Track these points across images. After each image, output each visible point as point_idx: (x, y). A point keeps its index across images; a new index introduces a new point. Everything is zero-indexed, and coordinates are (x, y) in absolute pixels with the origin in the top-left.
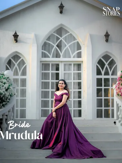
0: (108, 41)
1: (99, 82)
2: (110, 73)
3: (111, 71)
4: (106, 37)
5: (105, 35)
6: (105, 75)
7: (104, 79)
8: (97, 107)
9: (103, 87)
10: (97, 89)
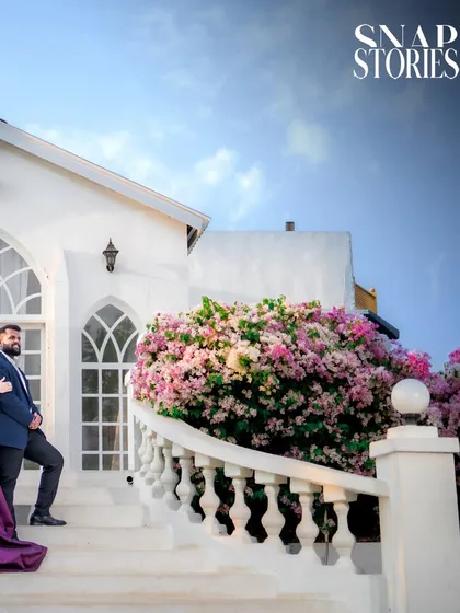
0: (113, 268)
1: (89, 379)
2: (120, 356)
3: (121, 349)
4: (107, 257)
5: (105, 252)
6: (104, 360)
7: (104, 371)
8: (84, 449)
9: (100, 395)
10: (83, 398)
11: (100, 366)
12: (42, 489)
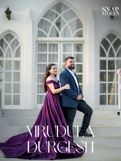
2: (116, 54)
3: (116, 51)
6: (109, 56)
7: (109, 61)
8: (100, 93)
9: (107, 71)
10: (100, 72)
11: (107, 58)
12: (84, 122)
